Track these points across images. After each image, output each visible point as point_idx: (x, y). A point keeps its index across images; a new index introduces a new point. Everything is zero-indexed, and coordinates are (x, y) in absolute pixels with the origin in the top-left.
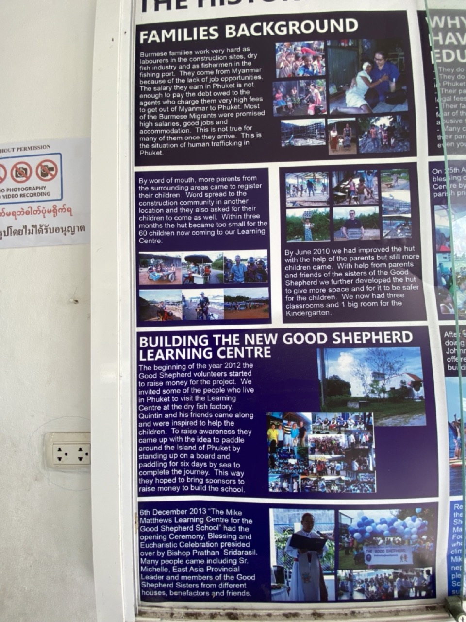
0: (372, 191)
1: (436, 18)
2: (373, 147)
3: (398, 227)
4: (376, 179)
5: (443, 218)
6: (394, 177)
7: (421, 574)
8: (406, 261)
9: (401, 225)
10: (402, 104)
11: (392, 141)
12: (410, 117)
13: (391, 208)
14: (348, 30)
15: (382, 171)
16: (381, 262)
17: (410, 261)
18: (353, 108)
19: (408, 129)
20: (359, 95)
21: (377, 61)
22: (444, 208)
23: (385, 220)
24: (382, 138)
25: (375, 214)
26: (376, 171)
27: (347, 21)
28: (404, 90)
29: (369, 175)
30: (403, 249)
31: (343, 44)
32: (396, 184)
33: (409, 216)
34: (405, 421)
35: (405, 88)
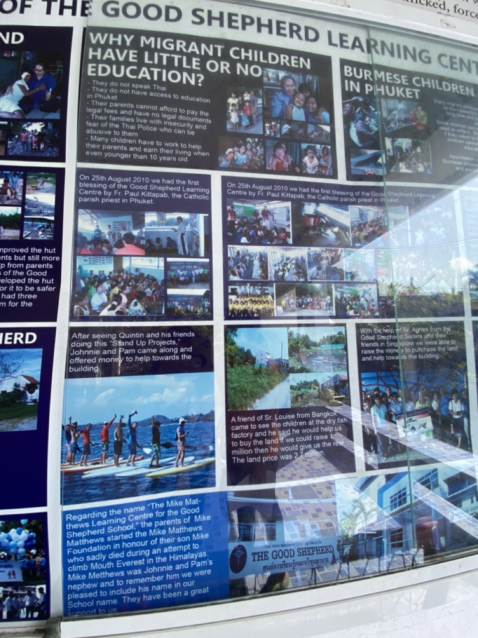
0: (16, 193)
1: (99, 35)
2: (22, 150)
3: (40, 228)
4: (22, 180)
5: (85, 222)
6: (40, 180)
7: (33, 592)
8: (46, 262)
9: (43, 226)
10: (55, 112)
11: (42, 146)
12: (61, 125)
13: (34, 210)
14: (13, 42)
15: (28, 173)
16: (18, 262)
17: (50, 262)
18: (6, 112)
19: (58, 136)
20: (13, 101)
21: (37, 72)
22: (88, 213)
23: (27, 221)
24: (32, 143)
25: (17, 214)
26: (22, 173)
27: (14, 34)
28: (58, 99)
29: (15, 176)
30: (43, 250)
31: (6, 55)
32: (41, 187)
33: (52, 218)
34: (13, 426)
35: (59, 98)
